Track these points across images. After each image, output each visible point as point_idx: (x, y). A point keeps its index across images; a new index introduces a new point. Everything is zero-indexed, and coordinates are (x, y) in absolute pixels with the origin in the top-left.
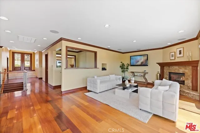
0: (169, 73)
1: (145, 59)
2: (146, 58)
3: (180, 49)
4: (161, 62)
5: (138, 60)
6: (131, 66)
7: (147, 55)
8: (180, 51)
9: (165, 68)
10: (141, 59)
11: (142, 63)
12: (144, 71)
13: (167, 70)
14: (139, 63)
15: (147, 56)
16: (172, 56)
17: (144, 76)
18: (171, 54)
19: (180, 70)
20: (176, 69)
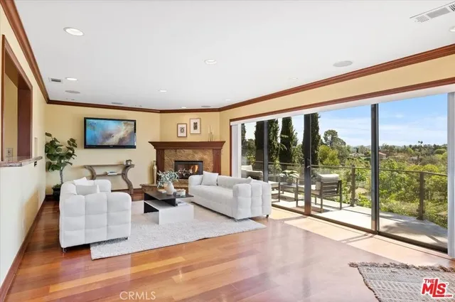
0: (175, 161)
1: (129, 132)
2: (131, 128)
3: (195, 121)
4: (158, 140)
5: (109, 132)
6: (87, 147)
7: (135, 121)
8: (195, 124)
9: (166, 152)
10: (119, 131)
11: (121, 140)
12: (127, 161)
13: (170, 157)
14: (114, 141)
15: (133, 123)
16: (182, 130)
17: (124, 175)
18: (180, 126)
19: (196, 155)
20: (189, 155)
